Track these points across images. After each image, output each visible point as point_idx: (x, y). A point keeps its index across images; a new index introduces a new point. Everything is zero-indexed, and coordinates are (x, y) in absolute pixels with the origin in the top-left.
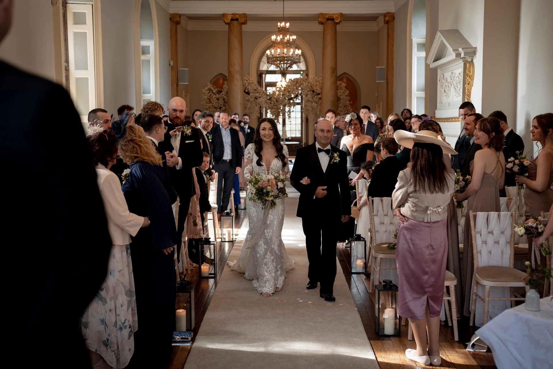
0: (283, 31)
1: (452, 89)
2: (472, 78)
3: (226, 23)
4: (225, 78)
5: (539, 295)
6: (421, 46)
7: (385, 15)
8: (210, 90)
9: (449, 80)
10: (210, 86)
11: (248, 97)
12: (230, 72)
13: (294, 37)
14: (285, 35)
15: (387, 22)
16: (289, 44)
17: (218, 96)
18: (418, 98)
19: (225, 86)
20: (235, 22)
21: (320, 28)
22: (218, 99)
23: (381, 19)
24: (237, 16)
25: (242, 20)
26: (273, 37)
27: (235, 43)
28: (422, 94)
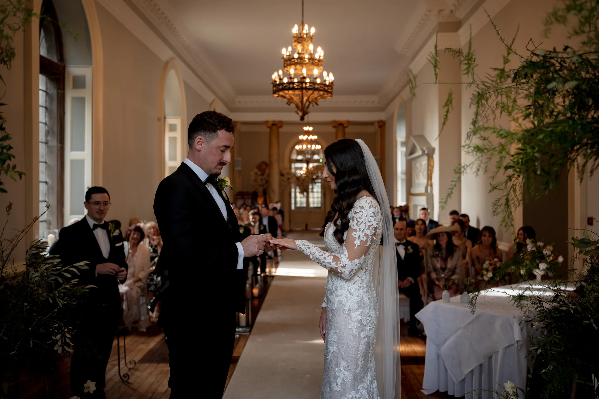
0: (308, 133)
1: (421, 175)
2: (433, 167)
3: (269, 127)
4: (266, 165)
5: (449, 295)
6: (404, 144)
7: (379, 122)
8: (256, 173)
9: (419, 168)
10: (256, 170)
11: (282, 178)
12: (270, 161)
13: (315, 137)
14: (309, 136)
15: (380, 127)
16: (312, 142)
17: (261, 177)
18: (402, 180)
19: (267, 171)
20: (275, 127)
21: (334, 130)
22: (262, 179)
23: (376, 124)
24: (276, 123)
25: (279, 125)
26: (301, 137)
27: (274, 140)
28: (404, 177)
